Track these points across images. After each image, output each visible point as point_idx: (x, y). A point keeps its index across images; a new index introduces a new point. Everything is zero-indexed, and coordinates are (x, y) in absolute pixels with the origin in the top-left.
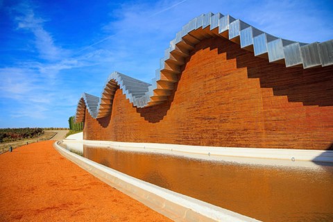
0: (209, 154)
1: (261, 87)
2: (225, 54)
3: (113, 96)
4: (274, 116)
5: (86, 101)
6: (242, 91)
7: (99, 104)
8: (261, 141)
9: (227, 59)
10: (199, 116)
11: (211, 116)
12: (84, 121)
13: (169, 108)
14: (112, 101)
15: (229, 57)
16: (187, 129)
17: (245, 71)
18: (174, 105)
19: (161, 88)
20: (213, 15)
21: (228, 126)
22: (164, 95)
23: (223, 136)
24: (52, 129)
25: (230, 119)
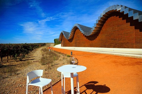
0: (114, 50)
1: (135, 29)
2: (122, 18)
3: (75, 32)
4: (139, 38)
5: (64, 34)
6: (127, 30)
7: (69, 34)
8: (134, 46)
9: (122, 20)
10: (110, 38)
11: (115, 38)
12: (62, 40)
13: (98, 36)
14: (74, 33)
15: (123, 19)
16: (105, 42)
17: (129, 24)
18: (100, 35)
19: (96, 29)
20: (118, 5)
21: (121, 42)
22: (96, 31)
23: (119, 45)
24: (48, 43)
25: (122, 39)
